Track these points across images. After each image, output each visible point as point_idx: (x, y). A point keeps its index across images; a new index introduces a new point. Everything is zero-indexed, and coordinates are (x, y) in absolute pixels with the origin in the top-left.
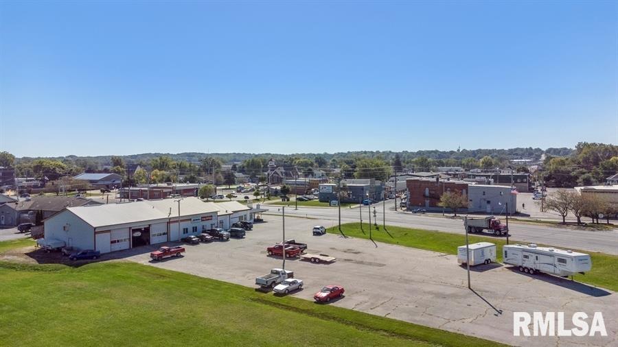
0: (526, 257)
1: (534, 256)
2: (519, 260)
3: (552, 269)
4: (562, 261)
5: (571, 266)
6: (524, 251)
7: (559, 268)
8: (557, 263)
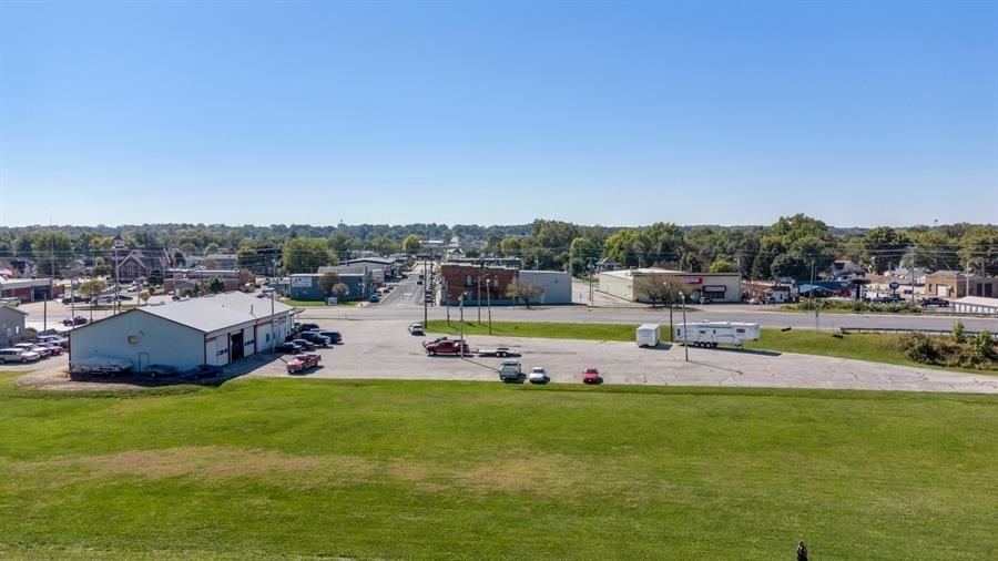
0: (703, 332)
1: (712, 330)
2: (694, 337)
3: (730, 340)
4: (741, 331)
5: (750, 335)
6: (701, 326)
7: (738, 338)
8: (735, 333)
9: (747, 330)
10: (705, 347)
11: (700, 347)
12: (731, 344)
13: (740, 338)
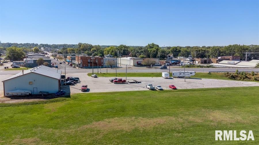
0: (180, 74)
1: (183, 73)
2: (178, 75)
3: (188, 76)
4: (191, 73)
5: (194, 74)
6: (180, 72)
7: (190, 75)
8: (190, 74)
9: (193, 73)
10: (181, 78)
11: (179, 78)
12: (188, 77)
13: (191, 75)
